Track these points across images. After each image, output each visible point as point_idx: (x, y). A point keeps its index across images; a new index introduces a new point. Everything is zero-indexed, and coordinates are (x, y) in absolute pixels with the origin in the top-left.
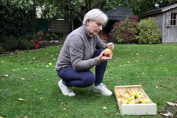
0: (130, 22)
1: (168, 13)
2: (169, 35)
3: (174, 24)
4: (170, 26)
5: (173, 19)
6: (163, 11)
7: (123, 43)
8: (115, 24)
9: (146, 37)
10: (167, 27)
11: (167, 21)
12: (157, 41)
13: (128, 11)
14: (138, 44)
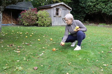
0: (32, 12)
1: (54, 8)
2: (55, 21)
3: (58, 15)
4: (56, 16)
5: (57, 12)
6: (52, 6)
7: (28, 26)
8: (22, 12)
9: (43, 22)
10: (54, 16)
11: (54, 13)
12: (49, 24)
13: (30, 5)
14: (38, 26)
